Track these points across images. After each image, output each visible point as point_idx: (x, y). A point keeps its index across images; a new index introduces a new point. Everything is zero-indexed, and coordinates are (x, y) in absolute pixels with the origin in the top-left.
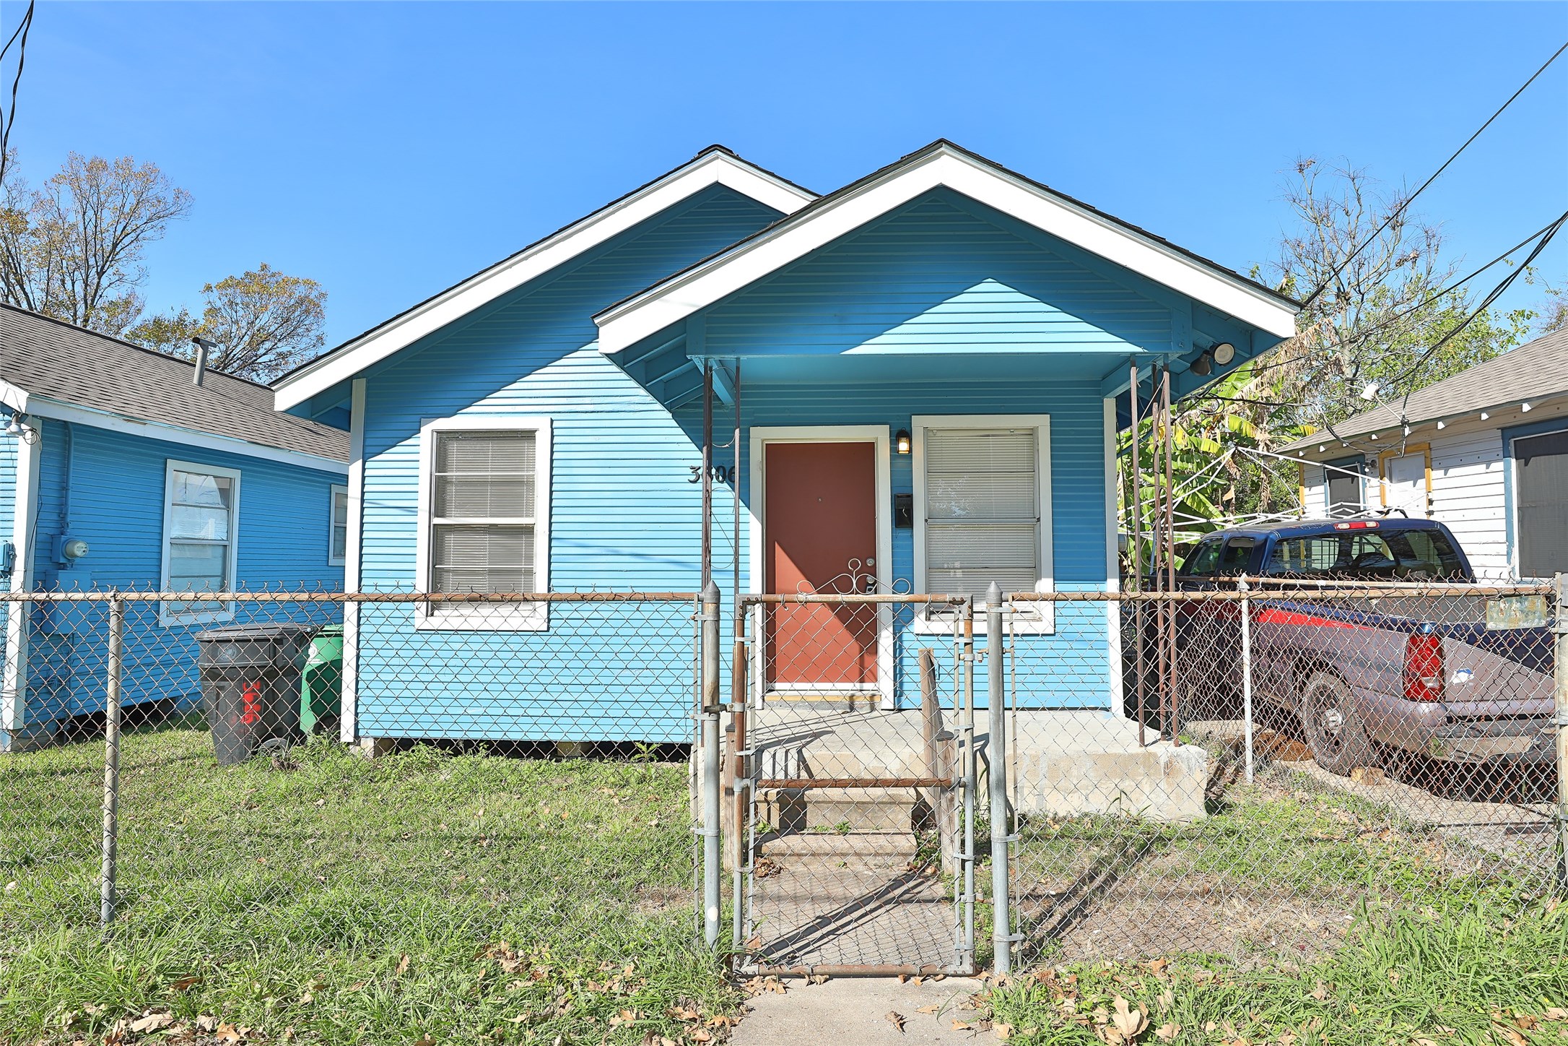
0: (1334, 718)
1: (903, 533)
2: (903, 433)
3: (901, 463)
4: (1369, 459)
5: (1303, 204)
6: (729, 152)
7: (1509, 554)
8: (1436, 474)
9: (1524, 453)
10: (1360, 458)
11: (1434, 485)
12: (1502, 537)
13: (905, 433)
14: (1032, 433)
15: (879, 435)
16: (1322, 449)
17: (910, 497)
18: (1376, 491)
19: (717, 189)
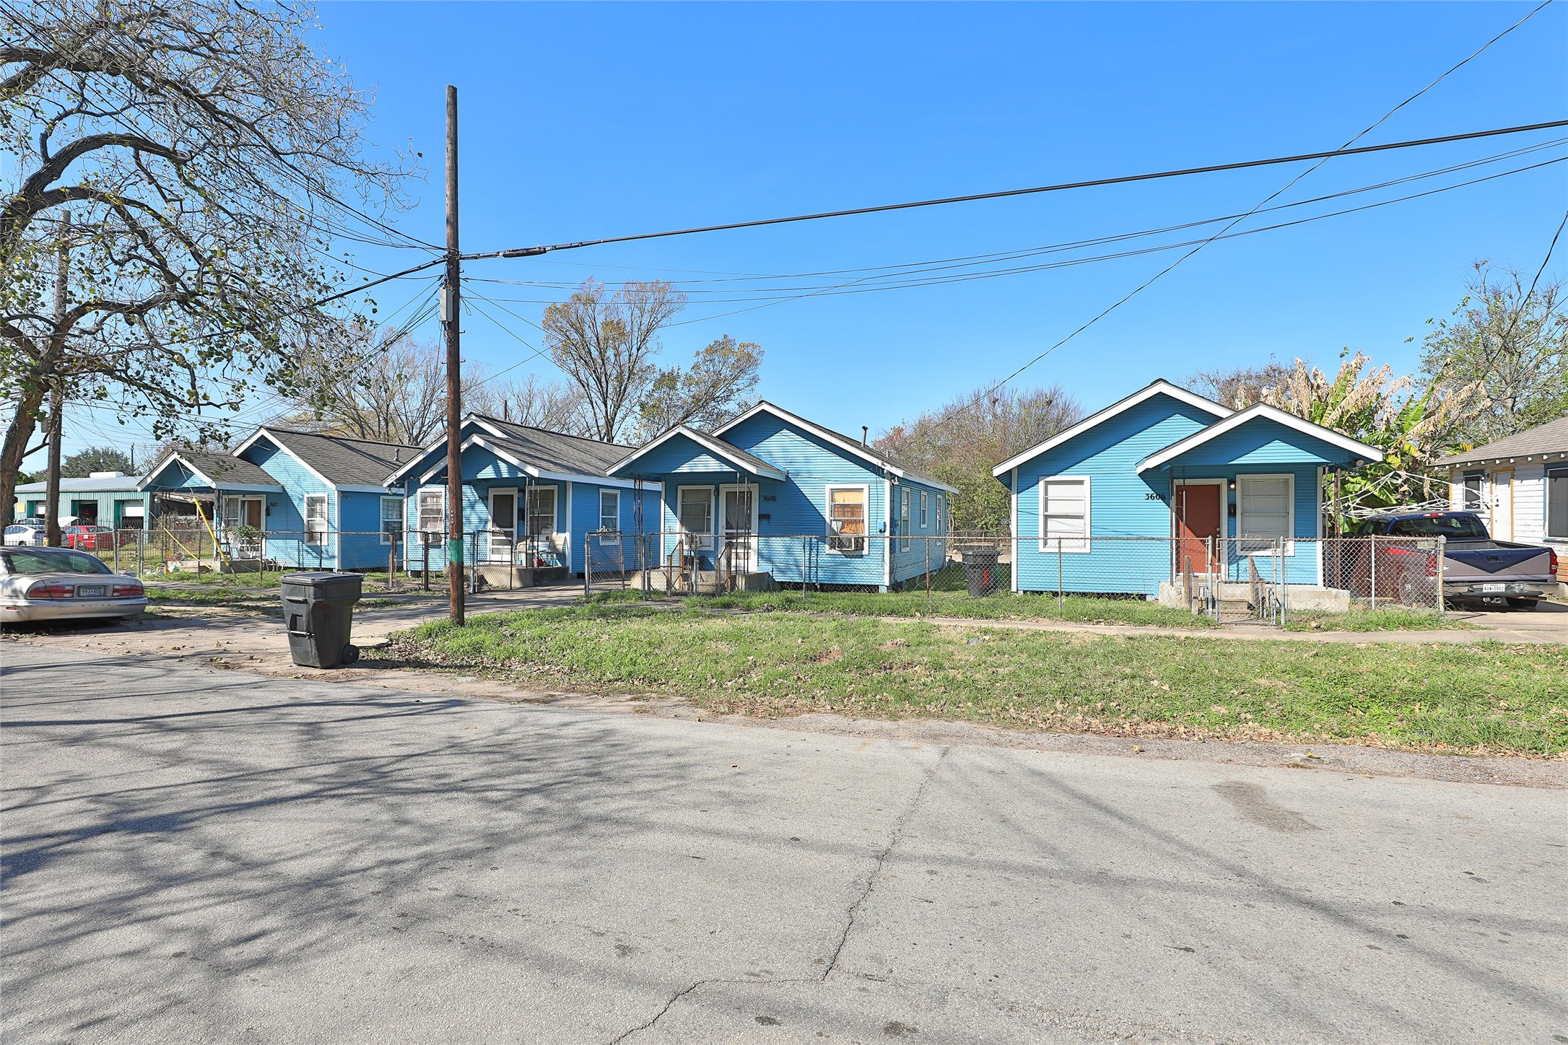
0: (1408, 586)
1: (1232, 519)
2: (1232, 481)
3: (1232, 493)
4: (1487, 472)
5: (1479, 289)
6: (1165, 381)
7: (1544, 526)
8: (1516, 483)
9: (1554, 476)
10: (1482, 472)
11: (1515, 489)
12: (1542, 517)
13: (1234, 482)
14: (1287, 481)
15: (1223, 482)
16: (1458, 466)
17: (1235, 505)
18: (1488, 490)
19: (1160, 394)
